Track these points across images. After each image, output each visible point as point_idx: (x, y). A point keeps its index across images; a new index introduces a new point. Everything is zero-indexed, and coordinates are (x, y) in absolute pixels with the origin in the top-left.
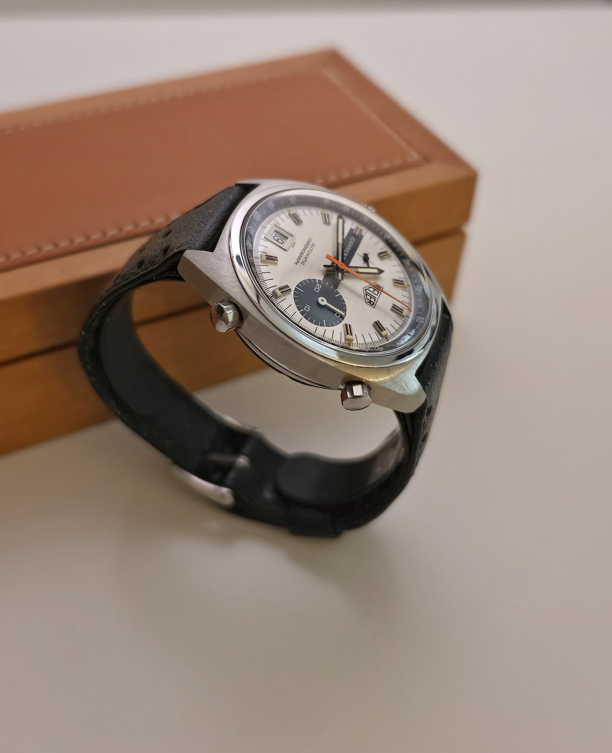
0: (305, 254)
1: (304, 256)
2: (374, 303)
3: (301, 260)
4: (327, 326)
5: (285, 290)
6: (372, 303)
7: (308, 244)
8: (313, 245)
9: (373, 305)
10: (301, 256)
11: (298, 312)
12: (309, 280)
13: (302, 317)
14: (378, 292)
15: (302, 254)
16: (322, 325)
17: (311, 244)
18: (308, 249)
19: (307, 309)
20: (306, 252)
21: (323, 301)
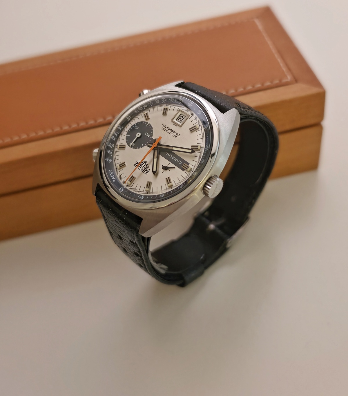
0: (169, 131)
1: (167, 130)
2: (137, 166)
3: (165, 128)
4: (127, 137)
5: (147, 117)
6: (137, 165)
7: (176, 133)
8: (175, 137)
9: (136, 165)
10: (168, 128)
11: (135, 123)
12: (152, 131)
13: (133, 125)
14: (144, 171)
15: (169, 129)
16: (127, 134)
17: (176, 135)
18: (172, 133)
19: (136, 127)
20: (171, 132)
21: (138, 135)
